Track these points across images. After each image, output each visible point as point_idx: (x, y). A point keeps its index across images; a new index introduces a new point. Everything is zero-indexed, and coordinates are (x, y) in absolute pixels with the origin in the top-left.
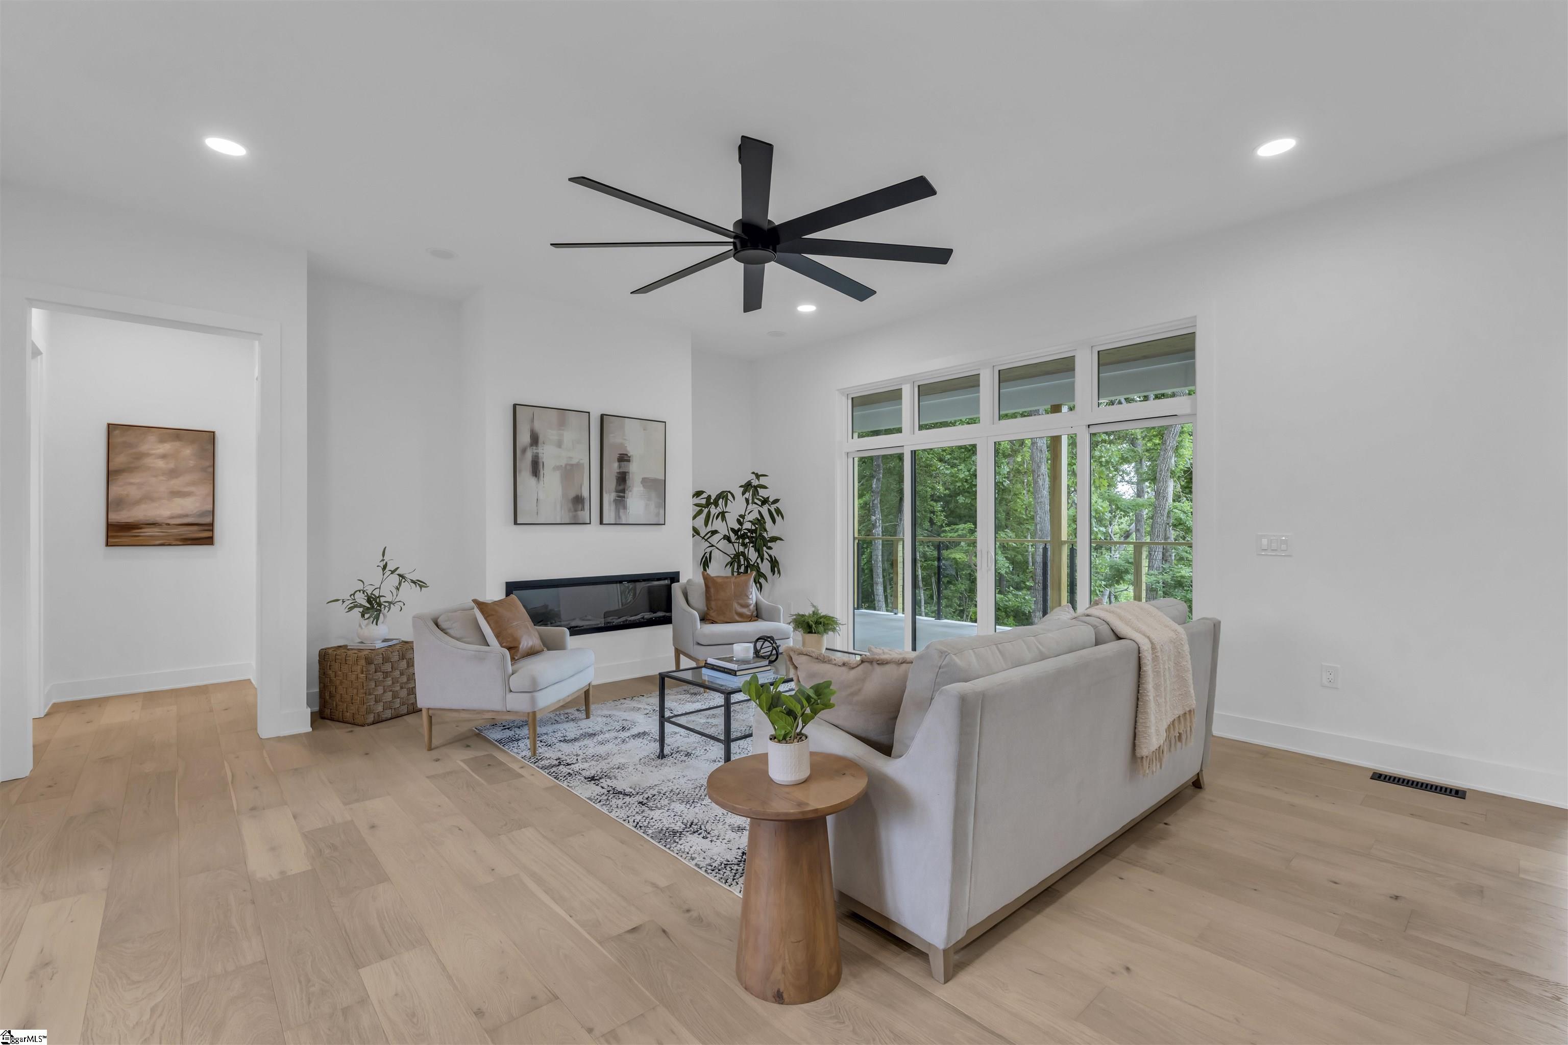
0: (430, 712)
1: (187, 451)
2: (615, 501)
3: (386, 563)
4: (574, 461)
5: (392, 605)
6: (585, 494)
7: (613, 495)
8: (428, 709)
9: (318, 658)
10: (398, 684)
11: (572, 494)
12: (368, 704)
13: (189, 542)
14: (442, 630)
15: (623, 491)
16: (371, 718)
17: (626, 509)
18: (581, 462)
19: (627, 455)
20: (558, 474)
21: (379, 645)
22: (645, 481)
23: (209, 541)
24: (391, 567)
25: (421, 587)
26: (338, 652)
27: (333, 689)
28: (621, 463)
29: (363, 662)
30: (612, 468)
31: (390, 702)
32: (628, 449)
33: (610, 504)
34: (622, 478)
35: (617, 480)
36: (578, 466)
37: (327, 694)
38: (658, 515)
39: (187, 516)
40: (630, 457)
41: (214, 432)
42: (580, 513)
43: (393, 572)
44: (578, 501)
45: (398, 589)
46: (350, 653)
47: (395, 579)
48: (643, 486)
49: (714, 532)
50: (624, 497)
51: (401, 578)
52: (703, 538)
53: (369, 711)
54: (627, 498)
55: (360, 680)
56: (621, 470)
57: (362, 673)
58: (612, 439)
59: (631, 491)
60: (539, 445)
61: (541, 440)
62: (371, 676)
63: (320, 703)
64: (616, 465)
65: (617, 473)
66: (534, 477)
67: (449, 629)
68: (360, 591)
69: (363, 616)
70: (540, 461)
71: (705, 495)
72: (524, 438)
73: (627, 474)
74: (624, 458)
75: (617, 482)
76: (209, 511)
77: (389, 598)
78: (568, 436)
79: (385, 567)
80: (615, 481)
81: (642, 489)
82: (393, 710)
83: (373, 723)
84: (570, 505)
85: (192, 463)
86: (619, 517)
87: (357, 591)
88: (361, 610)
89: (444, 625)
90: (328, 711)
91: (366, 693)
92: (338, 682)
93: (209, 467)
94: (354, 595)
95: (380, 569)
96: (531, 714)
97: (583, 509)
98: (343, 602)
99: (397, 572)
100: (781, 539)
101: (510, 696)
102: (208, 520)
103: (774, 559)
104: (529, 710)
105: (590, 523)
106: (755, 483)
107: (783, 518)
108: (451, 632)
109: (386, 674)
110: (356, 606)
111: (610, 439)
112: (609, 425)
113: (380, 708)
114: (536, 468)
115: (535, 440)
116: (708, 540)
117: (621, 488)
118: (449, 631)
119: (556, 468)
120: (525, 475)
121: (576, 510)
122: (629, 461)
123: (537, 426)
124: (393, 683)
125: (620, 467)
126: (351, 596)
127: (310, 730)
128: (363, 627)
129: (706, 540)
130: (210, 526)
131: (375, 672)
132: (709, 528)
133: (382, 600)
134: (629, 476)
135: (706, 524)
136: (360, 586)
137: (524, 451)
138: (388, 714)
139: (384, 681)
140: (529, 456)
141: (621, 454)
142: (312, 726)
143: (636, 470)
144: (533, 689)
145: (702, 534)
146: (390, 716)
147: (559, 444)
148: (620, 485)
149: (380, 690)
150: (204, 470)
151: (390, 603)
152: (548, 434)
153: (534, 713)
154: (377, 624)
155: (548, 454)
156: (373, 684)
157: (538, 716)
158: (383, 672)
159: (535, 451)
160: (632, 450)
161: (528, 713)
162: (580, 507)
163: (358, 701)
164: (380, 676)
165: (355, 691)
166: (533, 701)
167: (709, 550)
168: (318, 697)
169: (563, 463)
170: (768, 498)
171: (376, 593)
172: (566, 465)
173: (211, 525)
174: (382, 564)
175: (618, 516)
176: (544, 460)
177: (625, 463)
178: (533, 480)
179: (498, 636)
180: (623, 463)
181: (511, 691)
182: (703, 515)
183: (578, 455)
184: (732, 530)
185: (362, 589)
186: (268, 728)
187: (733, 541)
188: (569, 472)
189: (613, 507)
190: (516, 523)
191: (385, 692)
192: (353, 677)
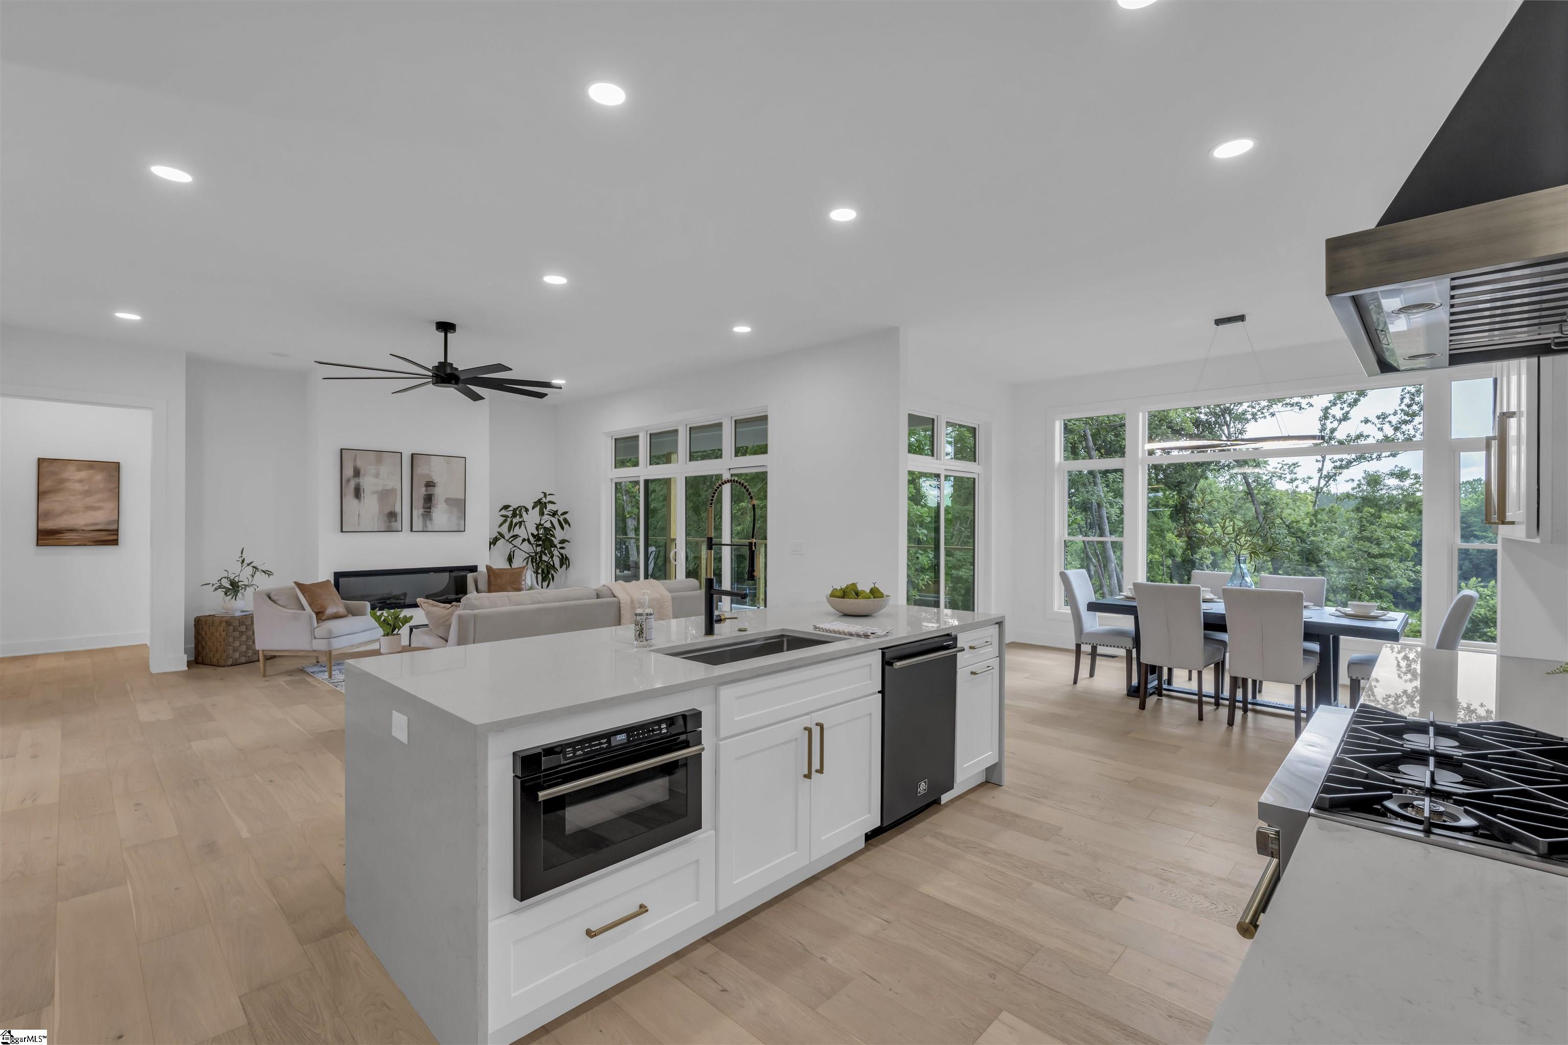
0: (265, 652)
1: (99, 477)
2: (423, 515)
3: (244, 559)
4: (389, 487)
5: (247, 588)
6: (398, 510)
7: (421, 511)
8: (263, 651)
9: (194, 623)
10: (251, 640)
11: (388, 510)
12: (228, 652)
13: (99, 543)
14: (273, 601)
15: (430, 508)
16: (230, 662)
17: (432, 520)
18: (395, 487)
19: (432, 482)
20: (375, 497)
21: (238, 614)
22: (447, 501)
23: (115, 542)
24: (246, 562)
25: (269, 575)
26: (207, 618)
27: (204, 643)
28: (428, 488)
29: (224, 624)
30: (421, 491)
31: (245, 652)
32: (433, 477)
33: (418, 518)
34: (429, 500)
35: (424, 500)
36: (392, 491)
37: (200, 646)
38: (459, 524)
39: (98, 524)
40: (435, 483)
41: (119, 463)
42: (393, 524)
43: (248, 565)
44: (392, 516)
45: (253, 576)
46: (215, 619)
47: (250, 569)
48: (447, 504)
49: (516, 536)
50: (430, 512)
51: (254, 569)
52: (508, 541)
53: (228, 657)
54: (433, 512)
55: (222, 636)
56: (428, 493)
57: (224, 632)
58: (420, 470)
59: (436, 508)
60: (361, 476)
61: (362, 473)
62: (230, 634)
63: (195, 653)
64: (424, 489)
65: (425, 495)
66: (356, 499)
67: (278, 600)
68: (225, 578)
69: (226, 594)
70: (362, 488)
71: (511, 509)
72: (348, 472)
73: (433, 496)
74: (430, 484)
75: (424, 502)
76: (115, 521)
77: (246, 583)
78: (384, 470)
79: (243, 561)
80: (423, 501)
81: (445, 506)
82: (247, 658)
83: (232, 665)
84: (386, 519)
85: (102, 486)
86: (426, 527)
87: (222, 578)
88: (224, 590)
89: (274, 598)
90: (200, 659)
91: (226, 645)
92: (207, 639)
93: (116, 488)
94: (220, 580)
95: (240, 563)
96: (328, 653)
97: (396, 521)
98: (213, 585)
99: (252, 565)
100: (569, 542)
101: (314, 641)
102: (114, 527)
103: (564, 556)
104: (327, 649)
105: (402, 531)
106: (544, 500)
107: (569, 525)
108: (279, 602)
109: (242, 633)
110: (220, 587)
111: (419, 471)
112: (418, 461)
113: (237, 655)
114: (358, 493)
115: (357, 473)
116: (512, 542)
117: (428, 505)
118: (277, 602)
119: (374, 493)
120: (350, 499)
121: (390, 522)
122: (434, 486)
123: (359, 463)
124: (247, 639)
125: (427, 491)
126: (218, 581)
127: (187, 669)
128: (226, 602)
129: (510, 542)
130: (116, 532)
131: (234, 631)
132: (512, 534)
133: (240, 584)
134: (434, 497)
135: (509, 531)
136: (225, 574)
137: (348, 481)
138: (243, 660)
139: (239, 638)
140: (352, 484)
141: (427, 482)
142: (188, 666)
143: (440, 493)
144: (330, 636)
145: (507, 538)
146: (244, 661)
147: (377, 476)
148: (427, 503)
149: (237, 644)
150: (111, 490)
151: (246, 586)
152: (369, 469)
153: (330, 651)
154: (235, 599)
155: (368, 483)
156: (231, 639)
157: (334, 653)
158: (240, 632)
159: (357, 481)
160: (436, 479)
161: (326, 651)
162: (394, 519)
163: (221, 651)
164: (237, 634)
165: (219, 644)
166: (329, 644)
167: (512, 550)
168: (194, 649)
169: (380, 488)
170: (557, 511)
171: (236, 579)
172: (382, 490)
173: (117, 530)
174: (241, 560)
175: (425, 525)
176: (364, 487)
177: (431, 488)
178: (355, 501)
179: (310, 605)
180: (429, 488)
181: (316, 638)
182: (507, 524)
183: (393, 483)
184: (532, 534)
185: (227, 576)
186: (156, 668)
187: (532, 543)
188: (385, 495)
189: (421, 520)
190: (342, 531)
191: (240, 645)
192: (218, 635)
